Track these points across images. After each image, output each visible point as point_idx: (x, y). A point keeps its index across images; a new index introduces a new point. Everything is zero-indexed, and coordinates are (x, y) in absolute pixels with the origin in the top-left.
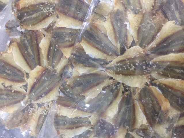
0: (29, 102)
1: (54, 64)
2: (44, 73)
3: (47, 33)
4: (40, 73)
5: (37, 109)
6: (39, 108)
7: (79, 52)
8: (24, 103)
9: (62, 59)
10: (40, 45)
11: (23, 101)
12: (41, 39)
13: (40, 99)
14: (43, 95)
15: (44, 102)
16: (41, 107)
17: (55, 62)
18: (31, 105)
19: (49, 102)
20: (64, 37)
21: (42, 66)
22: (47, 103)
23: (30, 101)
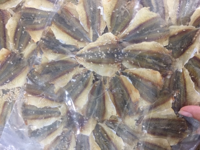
1: (21, 47)
2: (9, 56)
3: (15, 13)
5: (2, 95)
6: (4, 94)
7: (48, 37)
9: (29, 43)
10: (7, 26)
12: (8, 19)
13: (5, 85)
14: (8, 80)
15: (9, 89)
17: (22, 45)
20: (33, 19)
21: (8, 49)
22: (12, 89)
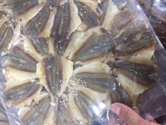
0: (57, 98)
4: (43, 67)
8: (54, 102)
11: (52, 102)
16: (68, 93)
18: (61, 99)
19: (69, 82)
23: (57, 96)
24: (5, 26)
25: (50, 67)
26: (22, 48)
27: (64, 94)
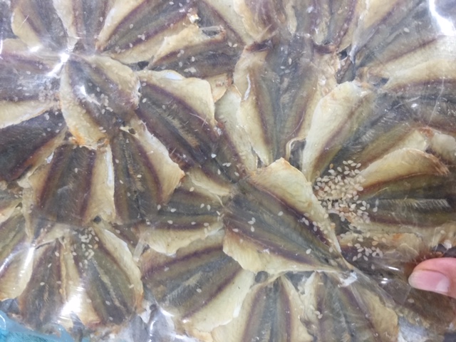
24: (84, 265)
25: (253, 221)
26: (161, 260)
27: (342, 235)
